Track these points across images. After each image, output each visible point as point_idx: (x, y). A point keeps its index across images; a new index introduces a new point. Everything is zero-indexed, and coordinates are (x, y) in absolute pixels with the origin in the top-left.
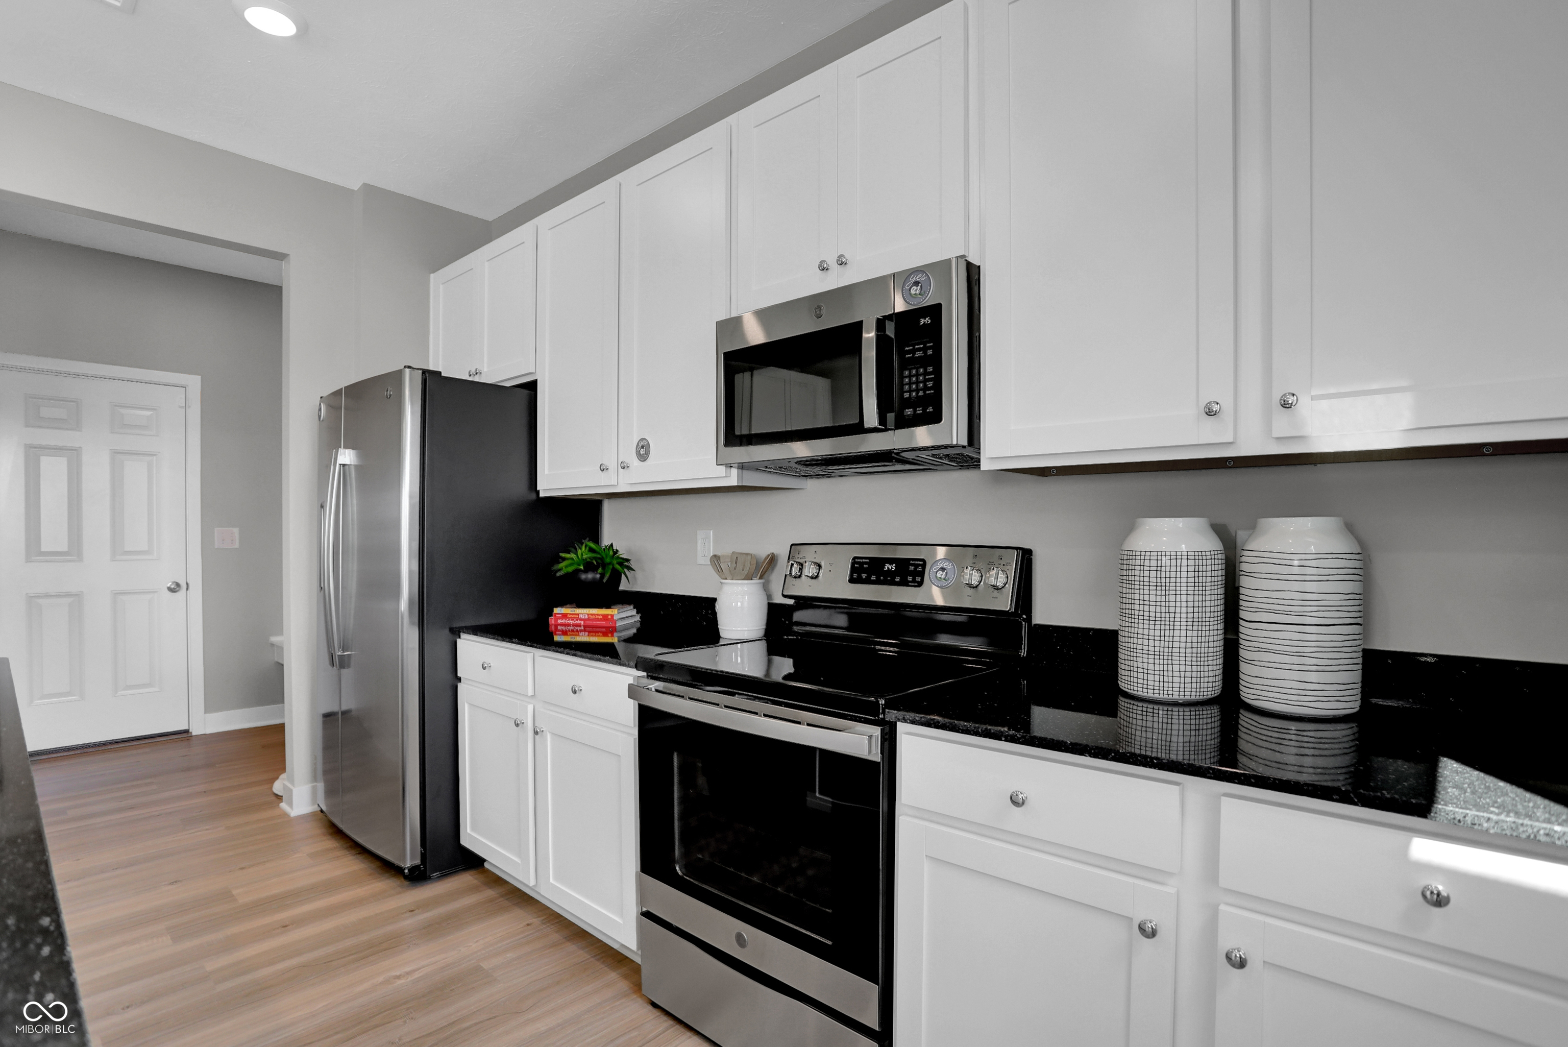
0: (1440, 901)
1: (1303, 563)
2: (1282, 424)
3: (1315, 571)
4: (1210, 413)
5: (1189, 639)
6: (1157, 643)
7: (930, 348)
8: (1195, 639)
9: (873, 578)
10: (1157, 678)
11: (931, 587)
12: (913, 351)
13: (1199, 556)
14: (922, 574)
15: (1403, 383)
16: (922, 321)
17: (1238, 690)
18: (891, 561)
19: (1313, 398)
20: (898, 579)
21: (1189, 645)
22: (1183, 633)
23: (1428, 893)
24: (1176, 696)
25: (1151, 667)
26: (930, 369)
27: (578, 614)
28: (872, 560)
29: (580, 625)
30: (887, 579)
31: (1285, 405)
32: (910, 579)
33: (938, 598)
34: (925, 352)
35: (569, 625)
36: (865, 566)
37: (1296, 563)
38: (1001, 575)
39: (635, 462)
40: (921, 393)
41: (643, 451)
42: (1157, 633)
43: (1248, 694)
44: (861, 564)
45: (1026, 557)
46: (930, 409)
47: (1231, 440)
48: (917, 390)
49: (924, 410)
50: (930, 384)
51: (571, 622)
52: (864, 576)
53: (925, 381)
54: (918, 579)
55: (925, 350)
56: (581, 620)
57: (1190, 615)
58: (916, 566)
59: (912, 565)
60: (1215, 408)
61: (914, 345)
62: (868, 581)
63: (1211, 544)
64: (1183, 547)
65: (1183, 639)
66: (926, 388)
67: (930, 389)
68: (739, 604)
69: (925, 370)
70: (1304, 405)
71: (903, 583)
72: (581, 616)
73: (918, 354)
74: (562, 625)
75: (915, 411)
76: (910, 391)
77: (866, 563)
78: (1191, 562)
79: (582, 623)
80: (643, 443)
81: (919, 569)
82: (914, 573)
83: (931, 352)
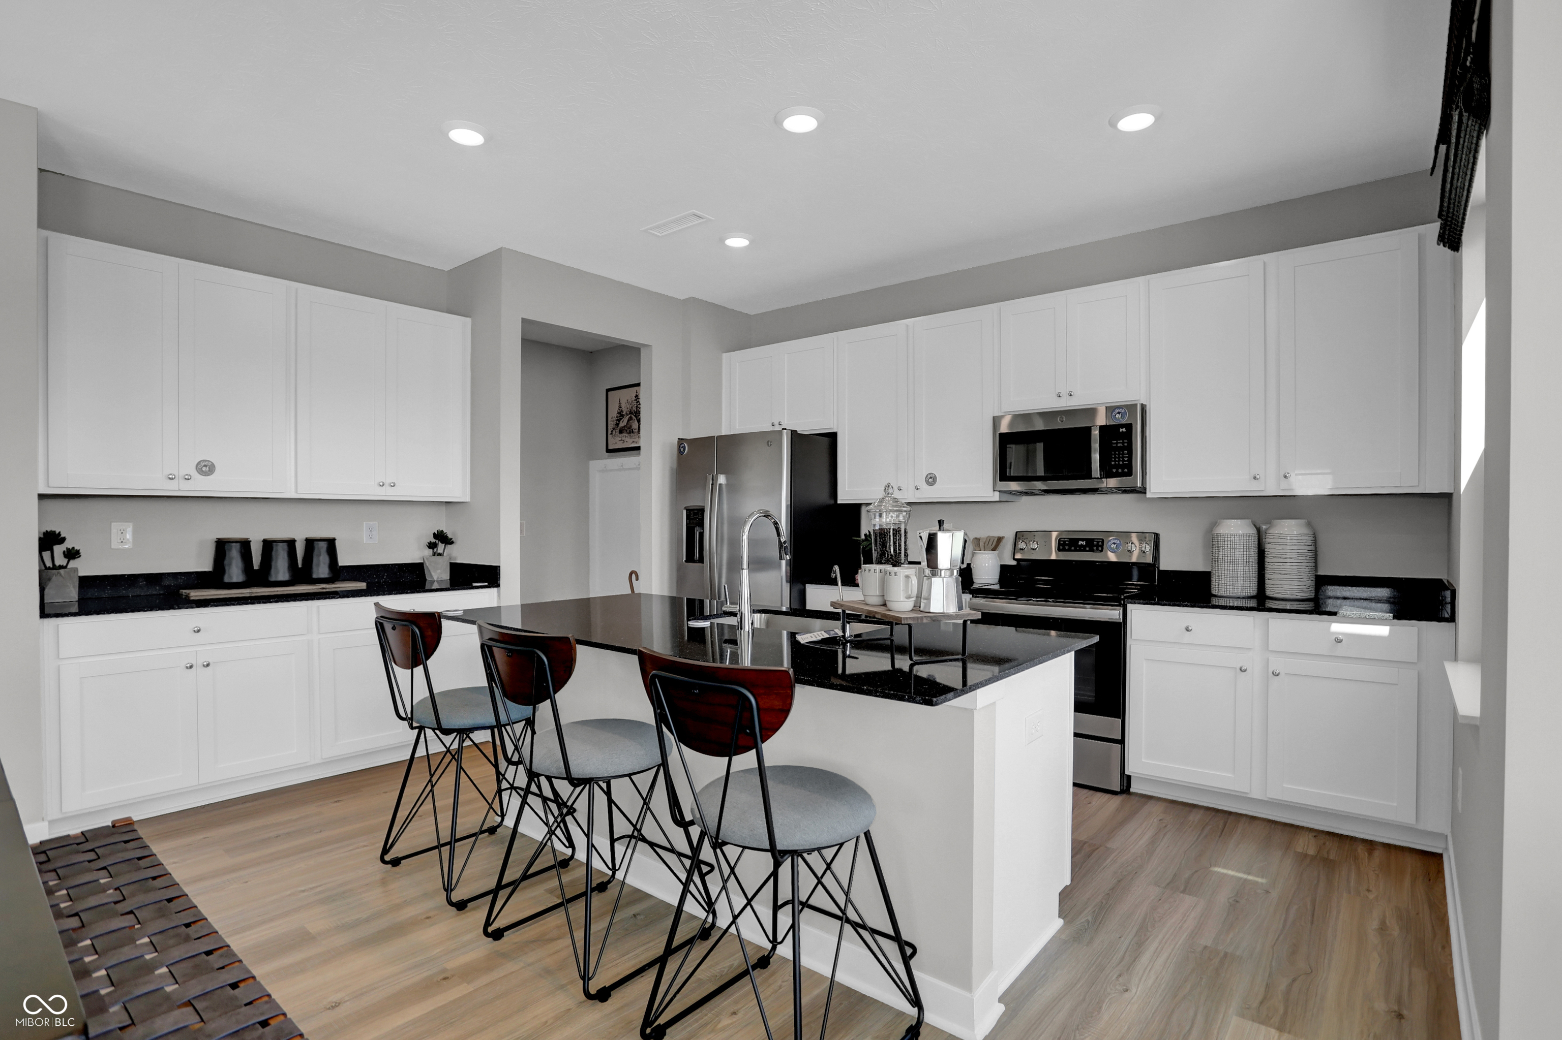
0: (1340, 641)
1: (1291, 538)
2: (1284, 484)
3: (1295, 541)
4: (1255, 478)
5: (1245, 570)
6: (1231, 572)
7: (1126, 442)
8: (1247, 570)
9: (1073, 548)
10: (1231, 587)
11: (1107, 553)
12: (1117, 443)
13: (1248, 535)
14: (1102, 546)
15: (1328, 471)
16: (1121, 430)
17: (1265, 591)
18: (1082, 540)
19: (1296, 475)
20: (1087, 549)
21: (1245, 573)
22: (1242, 568)
23: (1337, 640)
24: (1240, 594)
25: (1228, 583)
26: (1126, 452)
28: (1071, 539)
30: (1082, 549)
31: (1285, 477)
32: (1095, 548)
33: (1112, 557)
34: (1123, 444)
36: (1067, 542)
37: (1288, 538)
38: (1147, 546)
40: (1121, 463)
42: (1231, 568)
43: (1269, 593)
44: (1064, 542)
45: (1157, 536)
46: (1125, 472)
47: (1263, 489)
48: (1119, 461)
49: (1123, 470)
50: (1126, 459)
52: (1067, 547)
53: (1123, 457)
54: (1100, 548)
57: (1245, 560)
58: (1098, 542)
59: (1095, 541)
60: (1258, 477)
61: (1119, 440)
62: (1069, 550)
63: (1253, 531)
64: (1241, 532)
65: (1242, 570)
66: (1124, 460)
67: (1126, 461)
68: (987, 565)
69: (1123, 452)
70: (1293, 478)
71: (1091, 550)
73: (1119, 445)
75: (1118, 471)
76: (1116, 461)
77: (1067, 541)
78: (1245, 538)
80: (931, 476)
81: (1100, 543)
82: (1098, 546)
83: (1126, 444)
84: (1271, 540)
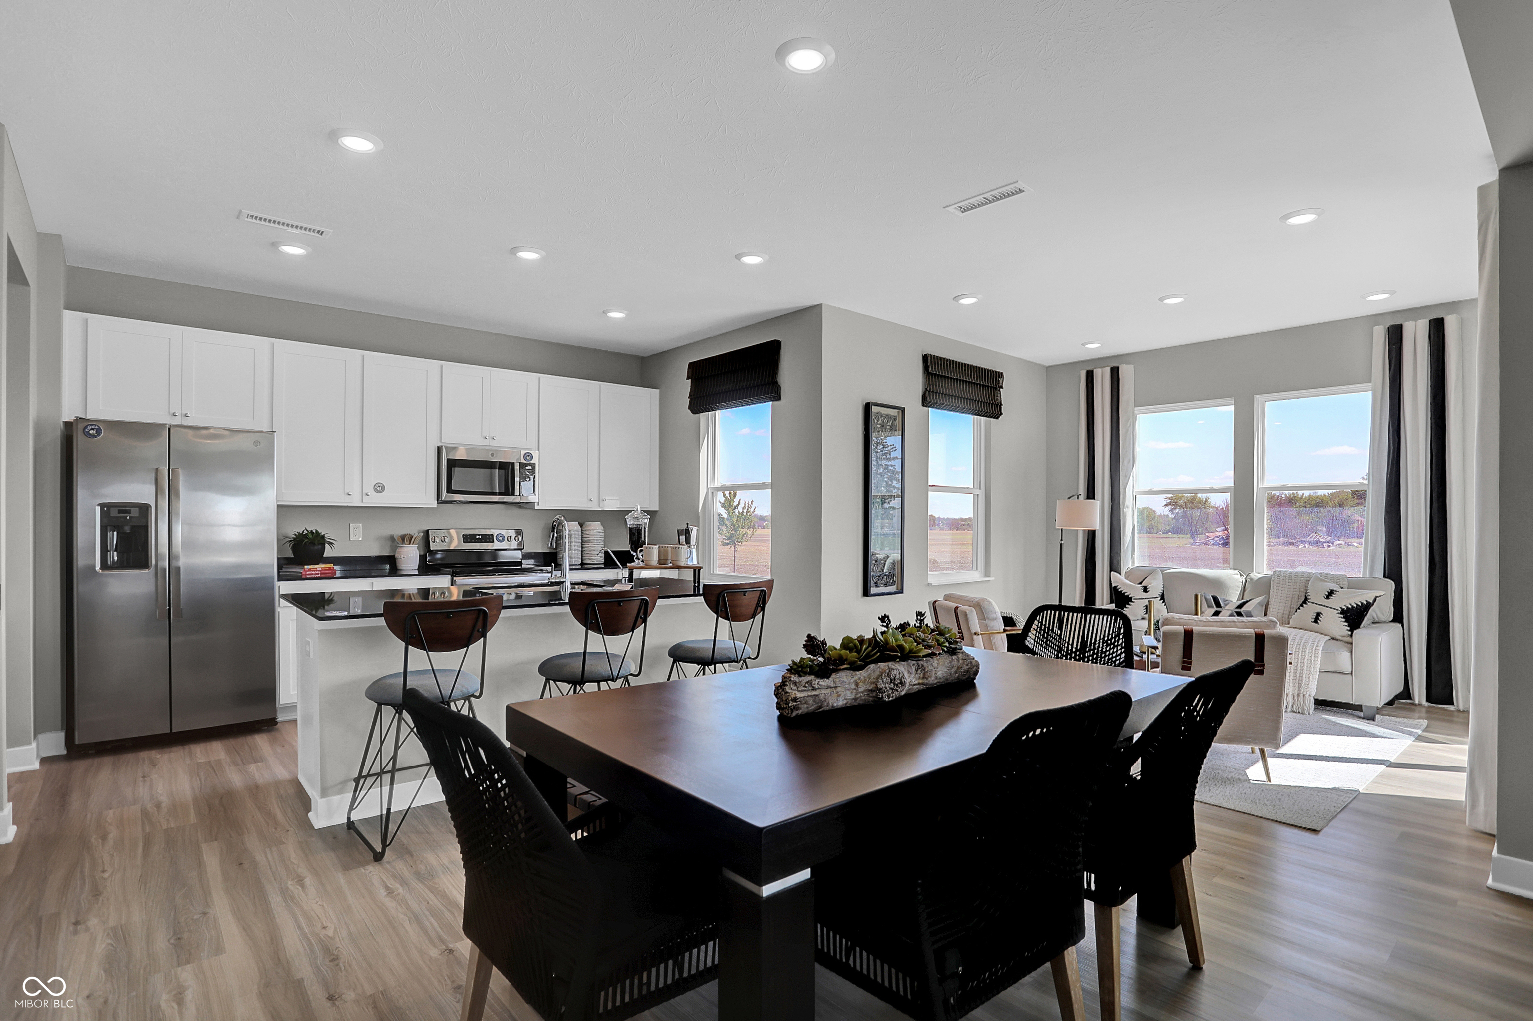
27: (316, 568)
29: (318, 574)
35: (313, 574)
39: (372, 492)
41: (379, 488)
51: (314, 573)
72: (318, 569)
74: (309, 575)
79: (320, 572)
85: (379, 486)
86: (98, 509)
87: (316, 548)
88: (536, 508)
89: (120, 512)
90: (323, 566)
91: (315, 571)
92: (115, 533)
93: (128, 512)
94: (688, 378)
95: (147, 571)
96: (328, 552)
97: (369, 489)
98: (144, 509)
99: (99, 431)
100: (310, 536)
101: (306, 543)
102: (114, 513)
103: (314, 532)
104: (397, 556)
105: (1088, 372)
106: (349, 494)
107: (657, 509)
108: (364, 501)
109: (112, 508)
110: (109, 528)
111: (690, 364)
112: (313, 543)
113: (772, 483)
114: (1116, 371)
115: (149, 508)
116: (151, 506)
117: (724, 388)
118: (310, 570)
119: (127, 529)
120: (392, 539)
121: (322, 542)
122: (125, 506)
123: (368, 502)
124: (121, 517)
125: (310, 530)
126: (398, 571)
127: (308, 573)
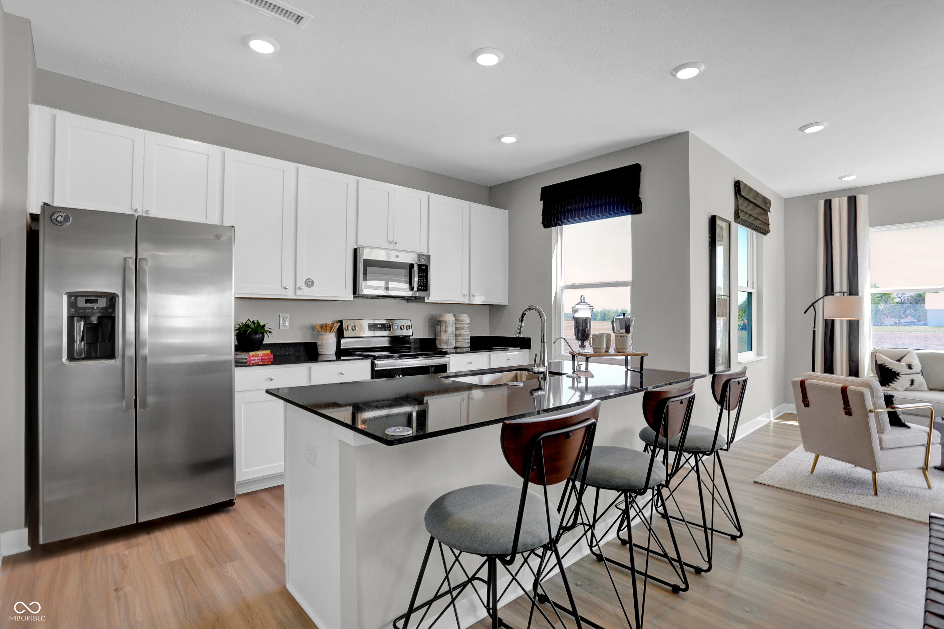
4: (464, 296)
9: (375, 329)
12: (421, 274)
13: (453, 321)
14: (390, 328)
16: (423, 267)
18: (380, 324)
20: (383, 329)
26: (425, 279)
27: (258, 354)
28: (374, 324)
29: (260, 360)
30: (379, 329)
31: (473, 296)
32: (386, 329)
34: (424, 275)
35: (255, 360)
37: (464, 321)
39: (304, 287)
40: (423, 284)
41: (310, 283)
46: (425, 288)
48: (422, 283)
49: (423, 288)
50: (425, 282)
51: (256, 358)
52: (372, 329)
53: (424, 281)
55: (424, 274)
56: (260, 356)
59: (386, 325)
60: (466, 295)
61: (421, 272)
66: (424, 283)
68: (331, 341)
69: (424, 279)
72: (260, 355)
73: (422, 275)
74: (253, 360)
75: (421, 288)
76: (421, 283)
77: (372, 325)
79: (261, 358)
80: (310, 280)
81: (389, 326)
82: (388, 328)
83: (425, 275)
84: (459, 323)
85: (309, 282)
86: (65, 298)
87: (257, 336)
88: (426, 302)
89: (87, 301)
90: (263, 352)
91: (257, 357)
92: (82, 323)
93: (96, 302)
94: (541, 200)
95: (113, 361)
96: (267, 340)
97: (301, 283)
98: (112, 298)
99: (66, 219)
100: (252, 326)
101: (250, 332)
102: (81, 303)
103: (256, 322)
104: (319, 342)
105: (826, 201)
106: (286, 289)
107: (507, 304)
108: (297, 294)
109: (79, 298)
110: (75, 319)
111: (542, 188)
112: (256, 333)
113: (632, 281)
114: (853, 199)
115: (117, 298)
116: (118, 296)
117: (569, 207)
118: (253, 356)
119: (94, 320)
120: (313, 328)
121: (262, 331)
122: (92, 296)
123: (301, 295)
124: (88, 308)
125: (252, 320)
126: (320, 356)
127: (252, 359)
